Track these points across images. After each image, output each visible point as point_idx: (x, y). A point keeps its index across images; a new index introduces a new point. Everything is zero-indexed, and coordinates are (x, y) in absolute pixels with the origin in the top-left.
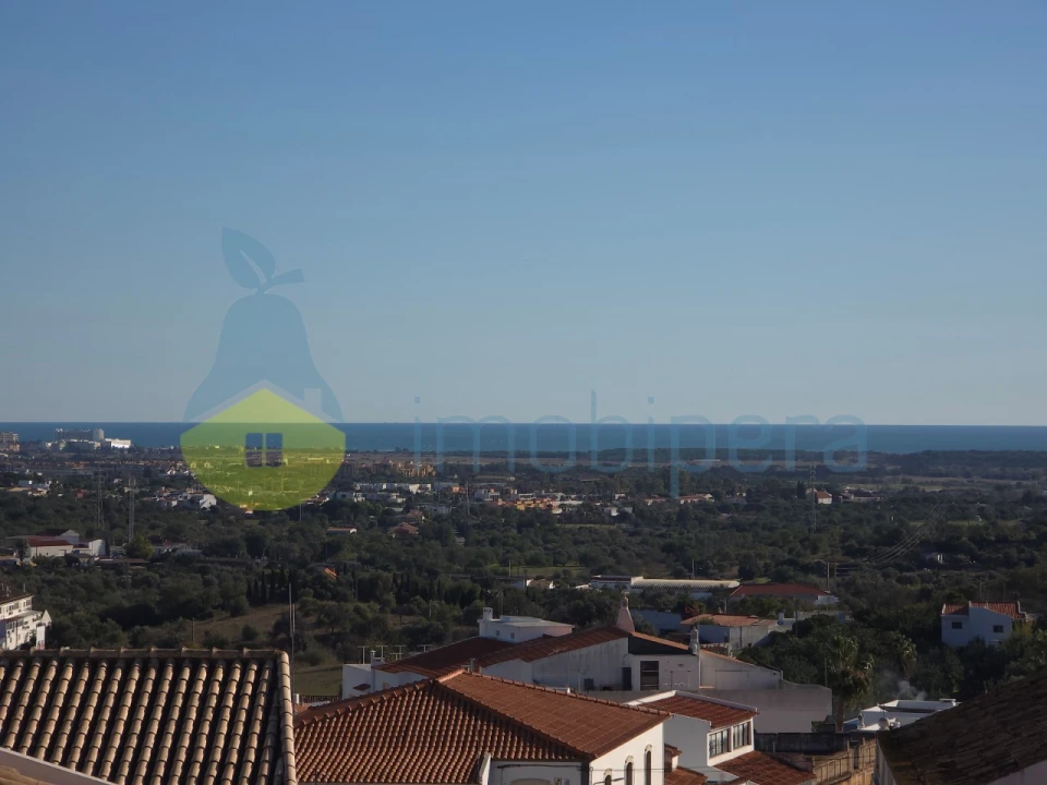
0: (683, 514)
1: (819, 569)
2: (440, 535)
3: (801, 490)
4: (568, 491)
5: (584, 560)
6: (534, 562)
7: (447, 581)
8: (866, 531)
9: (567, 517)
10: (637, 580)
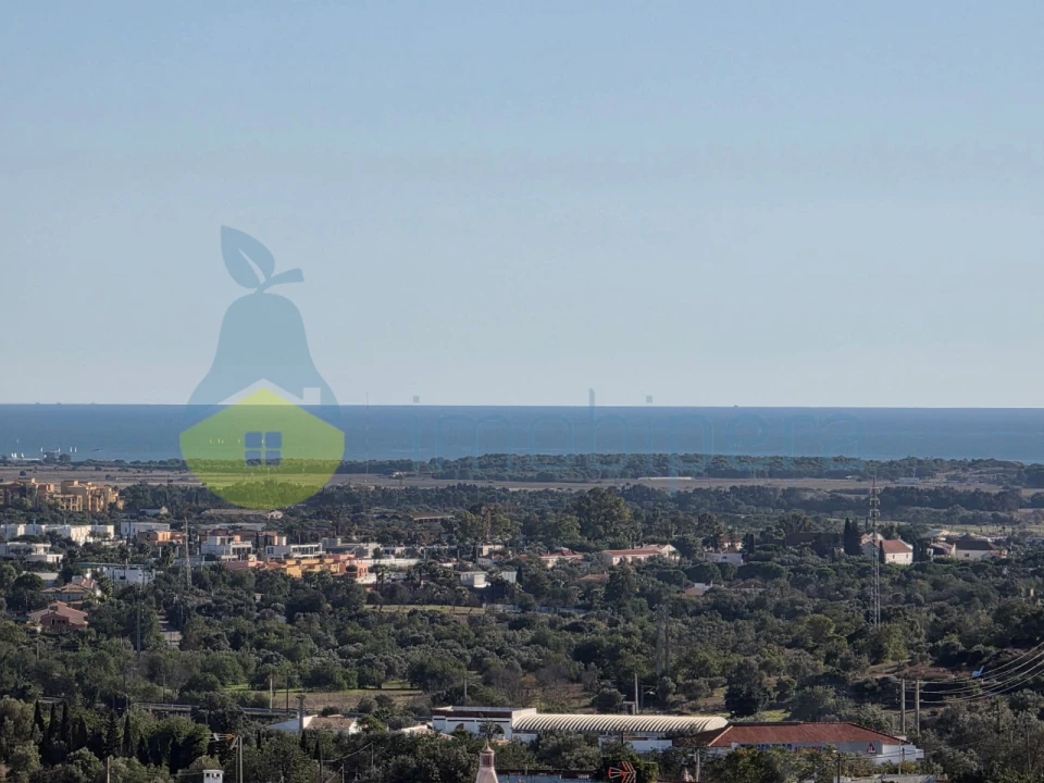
0: (617, 586)
1: (884, 693)
2: (133, 628)
3: (851, 536)
4: (387, 539)
5: (419, 676)
6: (318, 680)
7: (143, 718)
8: (980, 618)
9: (386, 592)
10: (524, 716)
